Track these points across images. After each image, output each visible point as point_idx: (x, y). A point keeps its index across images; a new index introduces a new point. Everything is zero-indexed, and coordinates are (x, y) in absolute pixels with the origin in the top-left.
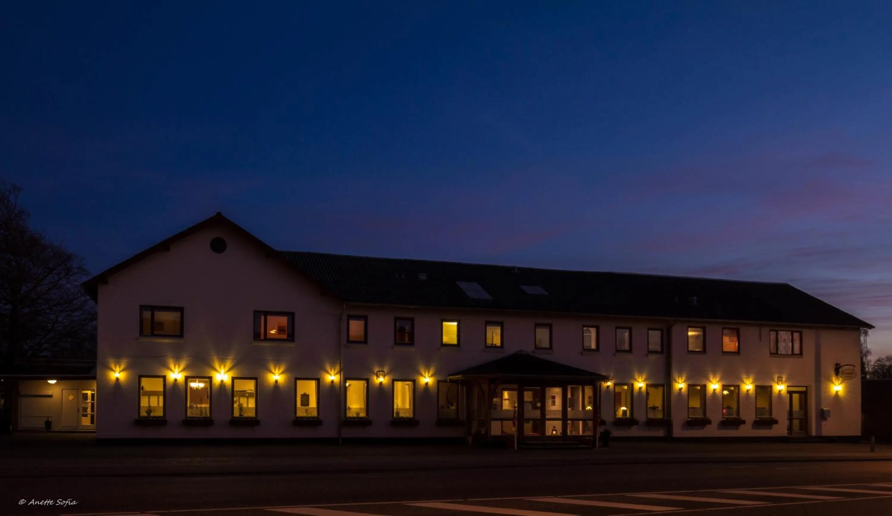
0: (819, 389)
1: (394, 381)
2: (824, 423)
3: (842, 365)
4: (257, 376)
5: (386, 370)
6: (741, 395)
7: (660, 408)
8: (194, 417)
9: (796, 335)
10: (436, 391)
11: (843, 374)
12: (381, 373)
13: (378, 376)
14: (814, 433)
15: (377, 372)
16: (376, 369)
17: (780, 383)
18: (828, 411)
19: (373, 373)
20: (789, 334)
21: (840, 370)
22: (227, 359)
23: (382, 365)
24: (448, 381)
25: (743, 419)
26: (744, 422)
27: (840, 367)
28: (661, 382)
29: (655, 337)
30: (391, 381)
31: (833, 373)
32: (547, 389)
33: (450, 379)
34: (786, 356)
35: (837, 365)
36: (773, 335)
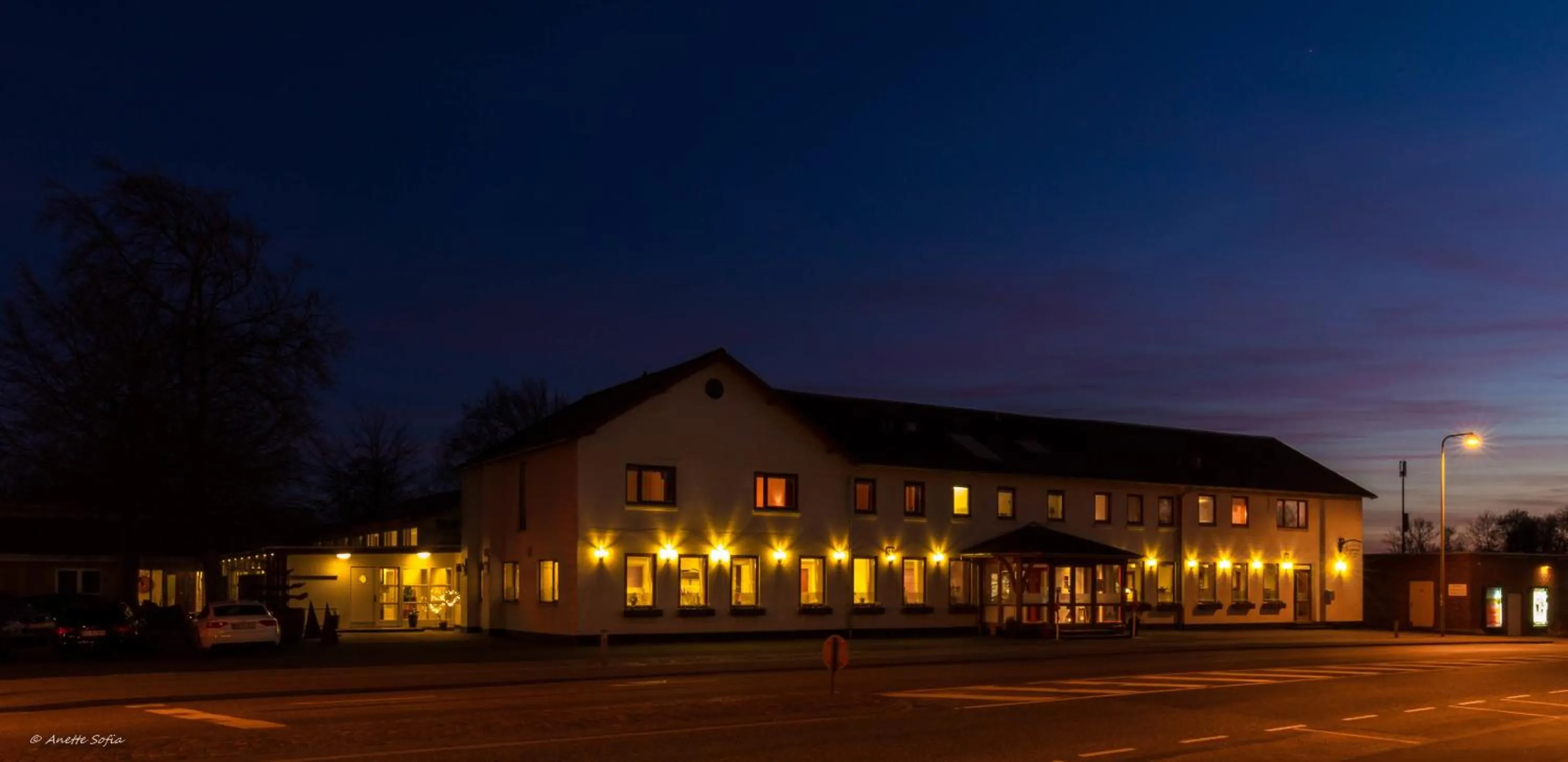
0: (1322, 568)
1: (904, 558)
2: (1328, 606)
3: (1346, 539)
4: (757, 555)
5: (896, 546)
6: (1249, 575)
7: (1169, 591)
8: (692, 607)
9: (1302, 505)
10: (948, 571)
11: (1347, 550)
12: (891, 549)
13: (887, 553)
14: (1318, 619)
15: (887, 548)
16: (886, 545)
17: (1287, 560)
18: (1332, 593)
19: (882, 550)
20: (1295, 503)
21: (1344, 546)
22: (726, 533)
23: (891, 540)
24: (961, 558)
25: (1253, 602)
26: (1253, 606)
27: (1344, 543)
28: (1171, 560)
29: (1165, 508)
30: (901, 559)
31: (1336, 549)
32: (1057, 568)
33: (963, 557)
34: (1293, 528)
35: (1340, 539)
36: (1280, 504)
